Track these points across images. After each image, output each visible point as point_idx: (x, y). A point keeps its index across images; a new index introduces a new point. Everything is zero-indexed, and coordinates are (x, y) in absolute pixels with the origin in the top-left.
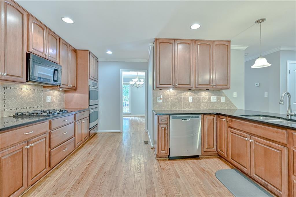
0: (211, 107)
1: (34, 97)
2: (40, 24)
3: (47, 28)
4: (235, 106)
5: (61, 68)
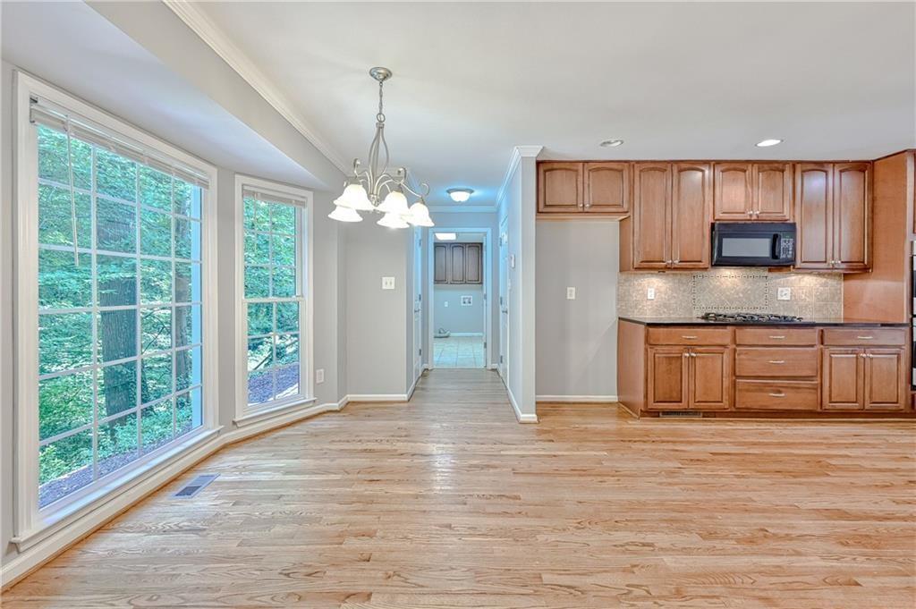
2: (733, 165)
3: (748, 161)
5: (791, 228)
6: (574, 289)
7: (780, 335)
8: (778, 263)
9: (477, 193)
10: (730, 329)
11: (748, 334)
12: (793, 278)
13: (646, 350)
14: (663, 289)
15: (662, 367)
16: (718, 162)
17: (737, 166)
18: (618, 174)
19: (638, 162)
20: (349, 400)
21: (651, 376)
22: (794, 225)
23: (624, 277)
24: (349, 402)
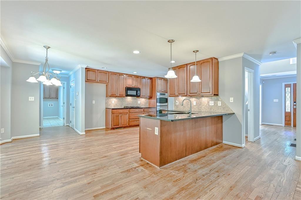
0: (209, 109)
1: (132, 101)
2: (129, 75)
3: (132, 75)
4: (231, 110)
5: (139, 89)
6: (94, 101)
7: (137, 110)
8: (137, 96)
9: (63, 72)
10: (128, 109)
11: (132, 110)
12: (141, 99)
13: (112, 115)
14: (116, 101)
15: (115, 118)
16: (127, 74)
17: (130, 76)
18: (106, 74)
19: (110, 72)
20: (13, 139)
21: (113, 120)
22: (140, 88)
23: (107, 98)
24: (13, 140)
